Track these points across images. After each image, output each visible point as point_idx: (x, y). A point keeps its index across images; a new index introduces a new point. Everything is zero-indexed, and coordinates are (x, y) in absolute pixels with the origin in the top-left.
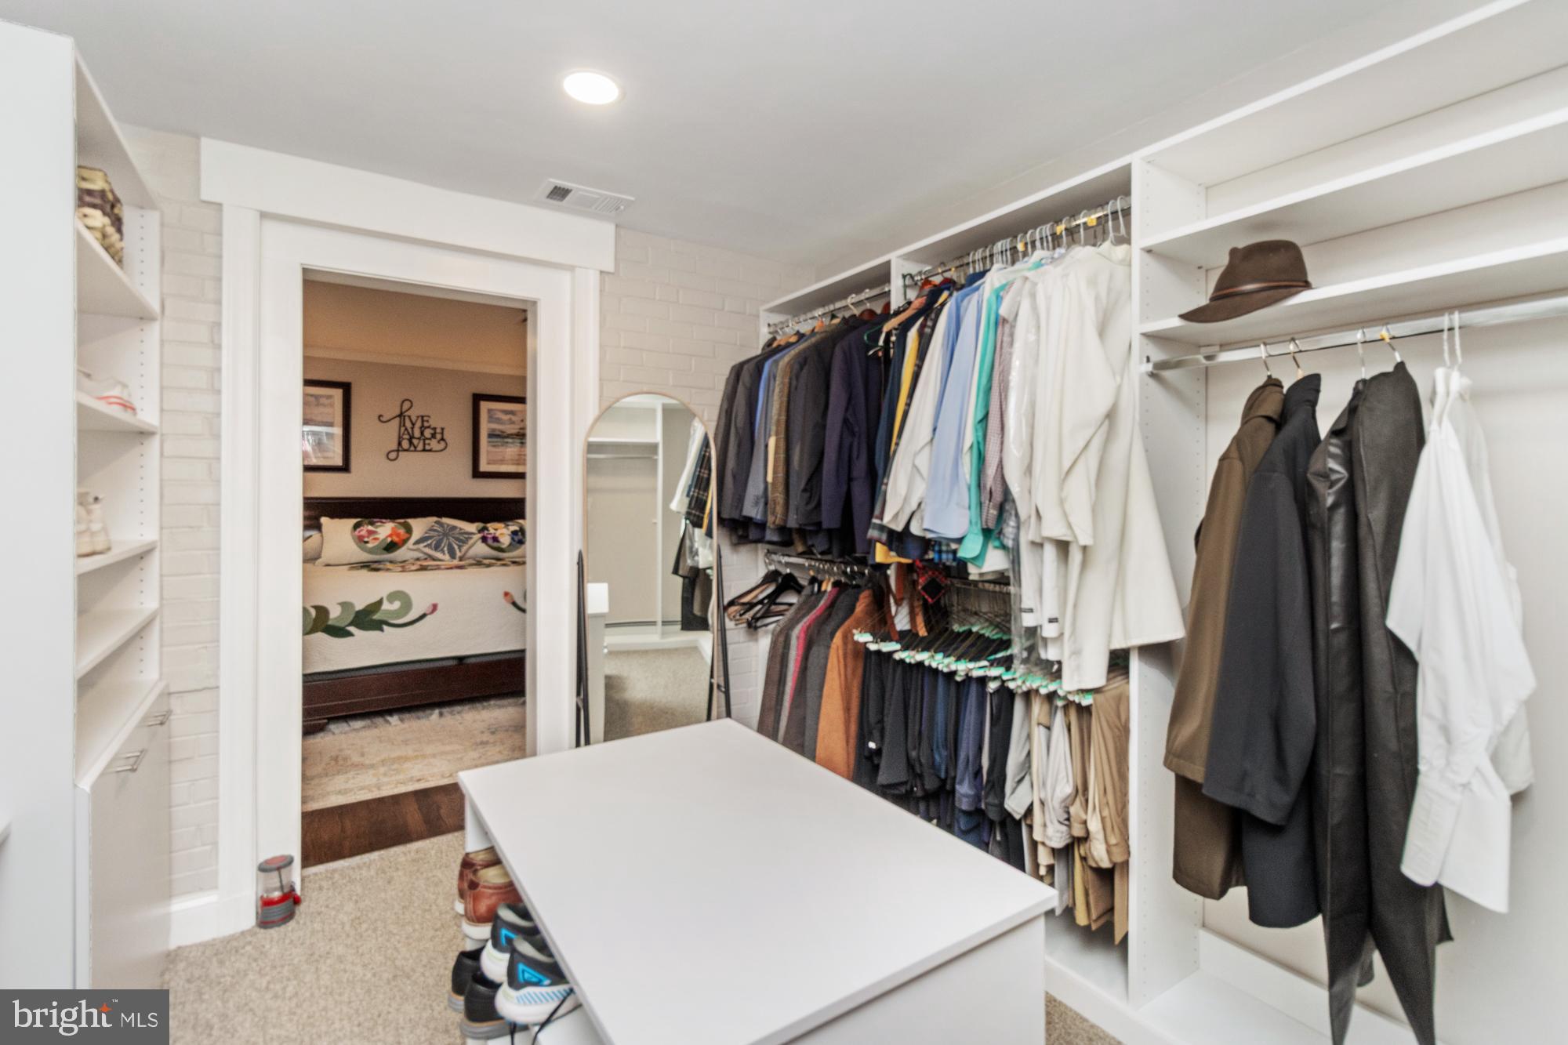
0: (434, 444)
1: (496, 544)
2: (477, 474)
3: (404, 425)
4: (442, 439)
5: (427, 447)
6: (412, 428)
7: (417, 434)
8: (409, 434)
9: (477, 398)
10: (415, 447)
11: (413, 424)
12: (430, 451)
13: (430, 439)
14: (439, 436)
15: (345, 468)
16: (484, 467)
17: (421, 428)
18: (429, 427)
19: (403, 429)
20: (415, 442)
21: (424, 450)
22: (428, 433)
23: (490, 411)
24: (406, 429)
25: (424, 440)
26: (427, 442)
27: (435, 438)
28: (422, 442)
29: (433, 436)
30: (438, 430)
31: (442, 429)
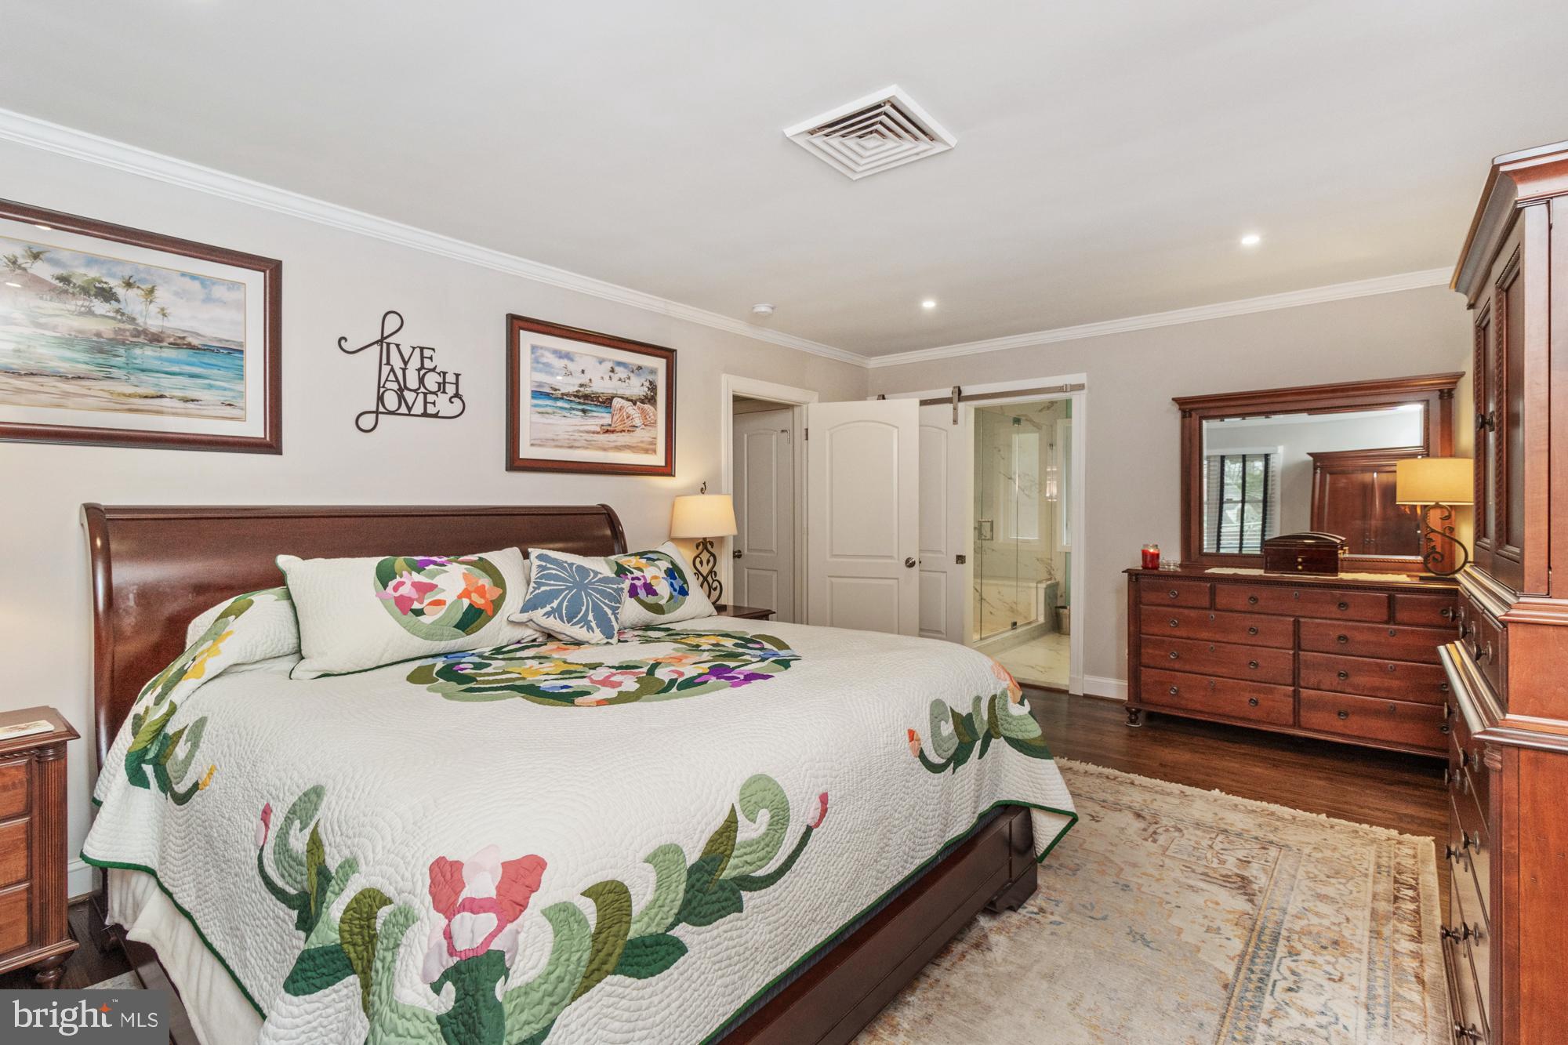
0: (443, 405)
1: (651, 599)
2: (515, 463)
3: (388, 363)
4: (457, 395)
5: (431, 410)
6: (404, 370)
7: (413, 382)
8: (397, 380)
9: (516, 324)
10: (409, 409)
11: (406, 363)
12: (436, 416)
13: (435, 393)
14: (451, 389)
15: (271, 445)
16: (526, 452)
17: (419, 370)
18: (433, 370)
19: (386, 369)
20: (410, 396)
21: (425, 414)
22: (432, 381)
23: (534, 348)
24: (392, 370)
25: (425, 395)
26: (431, 398)
27: (444, 392)
28: (421, 396)
29: (442, 387)
30: (450, 378)
31: (457, 375)
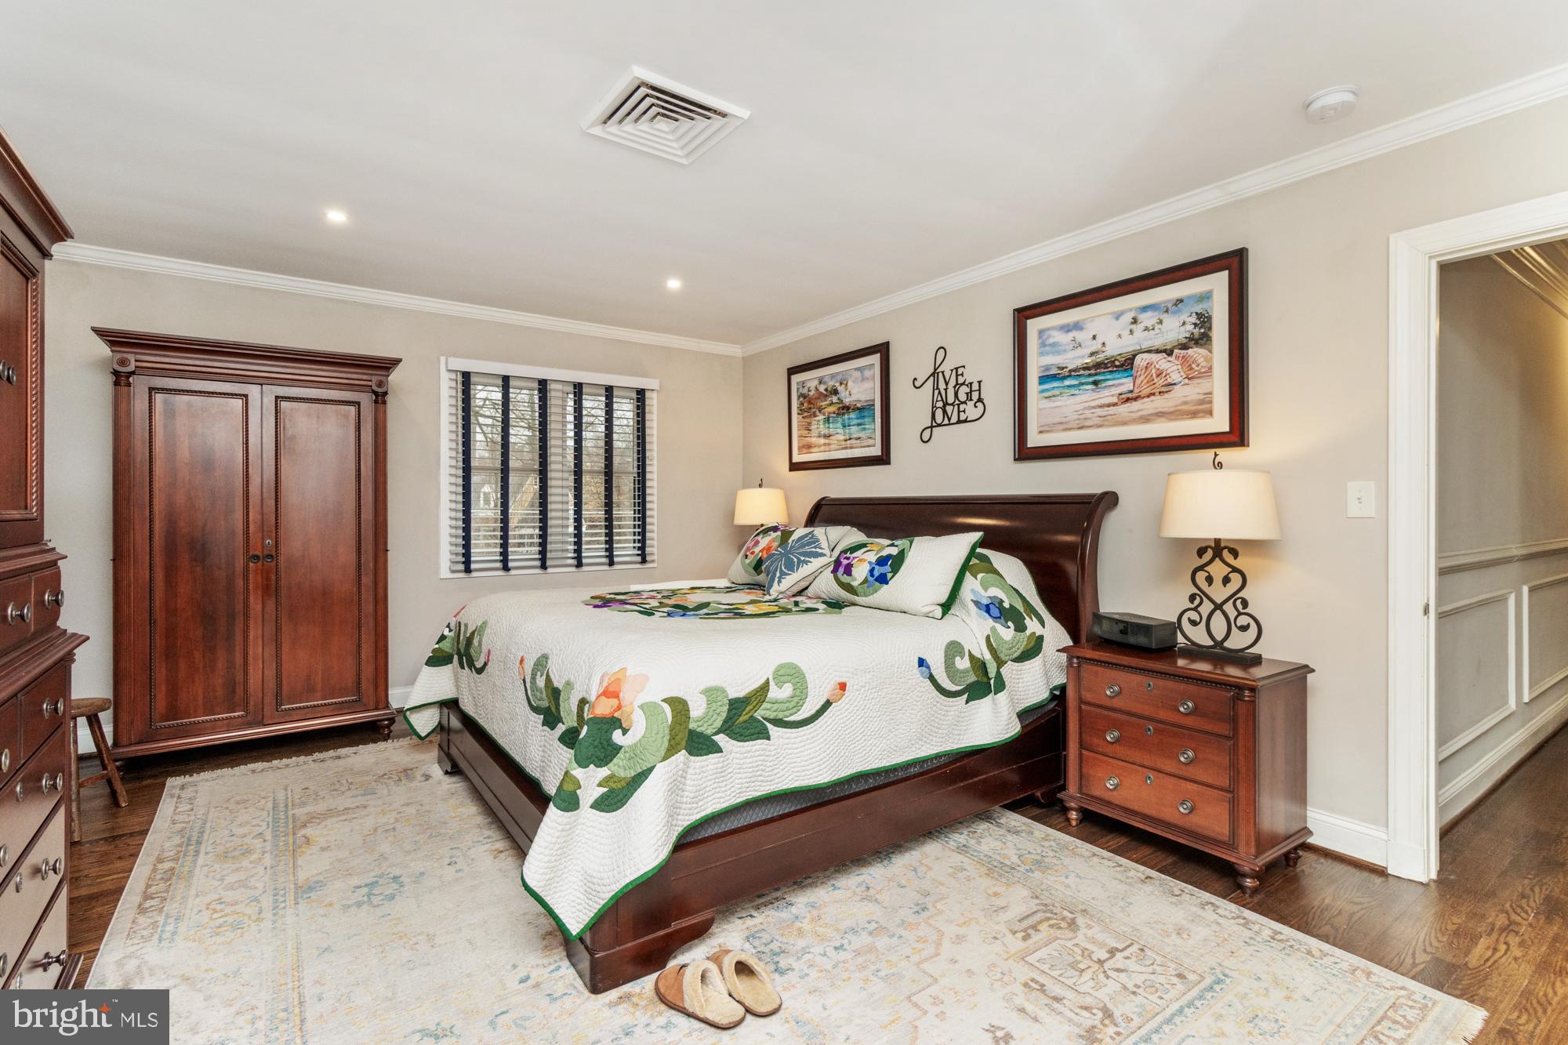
0: (971, 411)
2: (1024, 453)
3: (937, 388)
4: (980, 400)
5: (963, 417)
6: (946, 390)
7: (951, 399)
8: (942, 400)
9: (1023, 316)
10: (949, 419)
11: (947, 384)
12: (965, 421)
13: (965, 403)
14: (975, 396)
15: (883, 459)
16: (1034, 440)
17: (955, 387)
18: (963, 384)
19: (936, 392)
20: (949, 409)
21: (959, 422)
22: (963, 390)
24: (940, 393)
25: (958, 405)
26: (962, 407)
27: (971, 400)
28: (956, 407)
29: (969, 396)
30: (975, 387)
31: (980, 382)
